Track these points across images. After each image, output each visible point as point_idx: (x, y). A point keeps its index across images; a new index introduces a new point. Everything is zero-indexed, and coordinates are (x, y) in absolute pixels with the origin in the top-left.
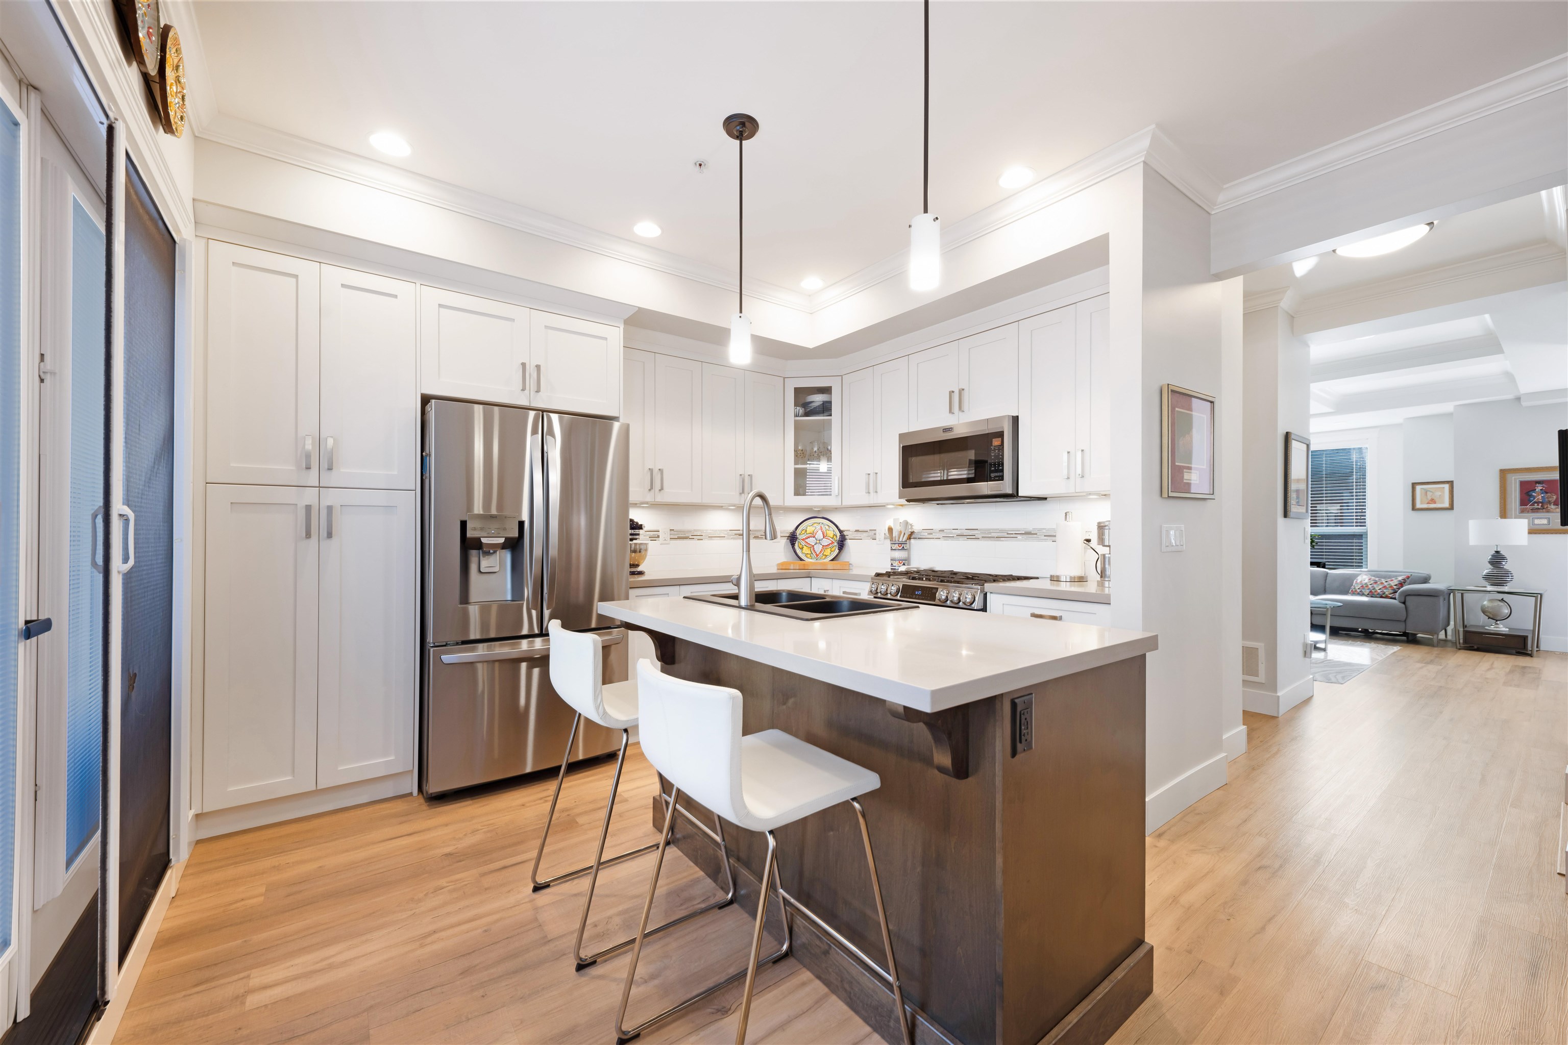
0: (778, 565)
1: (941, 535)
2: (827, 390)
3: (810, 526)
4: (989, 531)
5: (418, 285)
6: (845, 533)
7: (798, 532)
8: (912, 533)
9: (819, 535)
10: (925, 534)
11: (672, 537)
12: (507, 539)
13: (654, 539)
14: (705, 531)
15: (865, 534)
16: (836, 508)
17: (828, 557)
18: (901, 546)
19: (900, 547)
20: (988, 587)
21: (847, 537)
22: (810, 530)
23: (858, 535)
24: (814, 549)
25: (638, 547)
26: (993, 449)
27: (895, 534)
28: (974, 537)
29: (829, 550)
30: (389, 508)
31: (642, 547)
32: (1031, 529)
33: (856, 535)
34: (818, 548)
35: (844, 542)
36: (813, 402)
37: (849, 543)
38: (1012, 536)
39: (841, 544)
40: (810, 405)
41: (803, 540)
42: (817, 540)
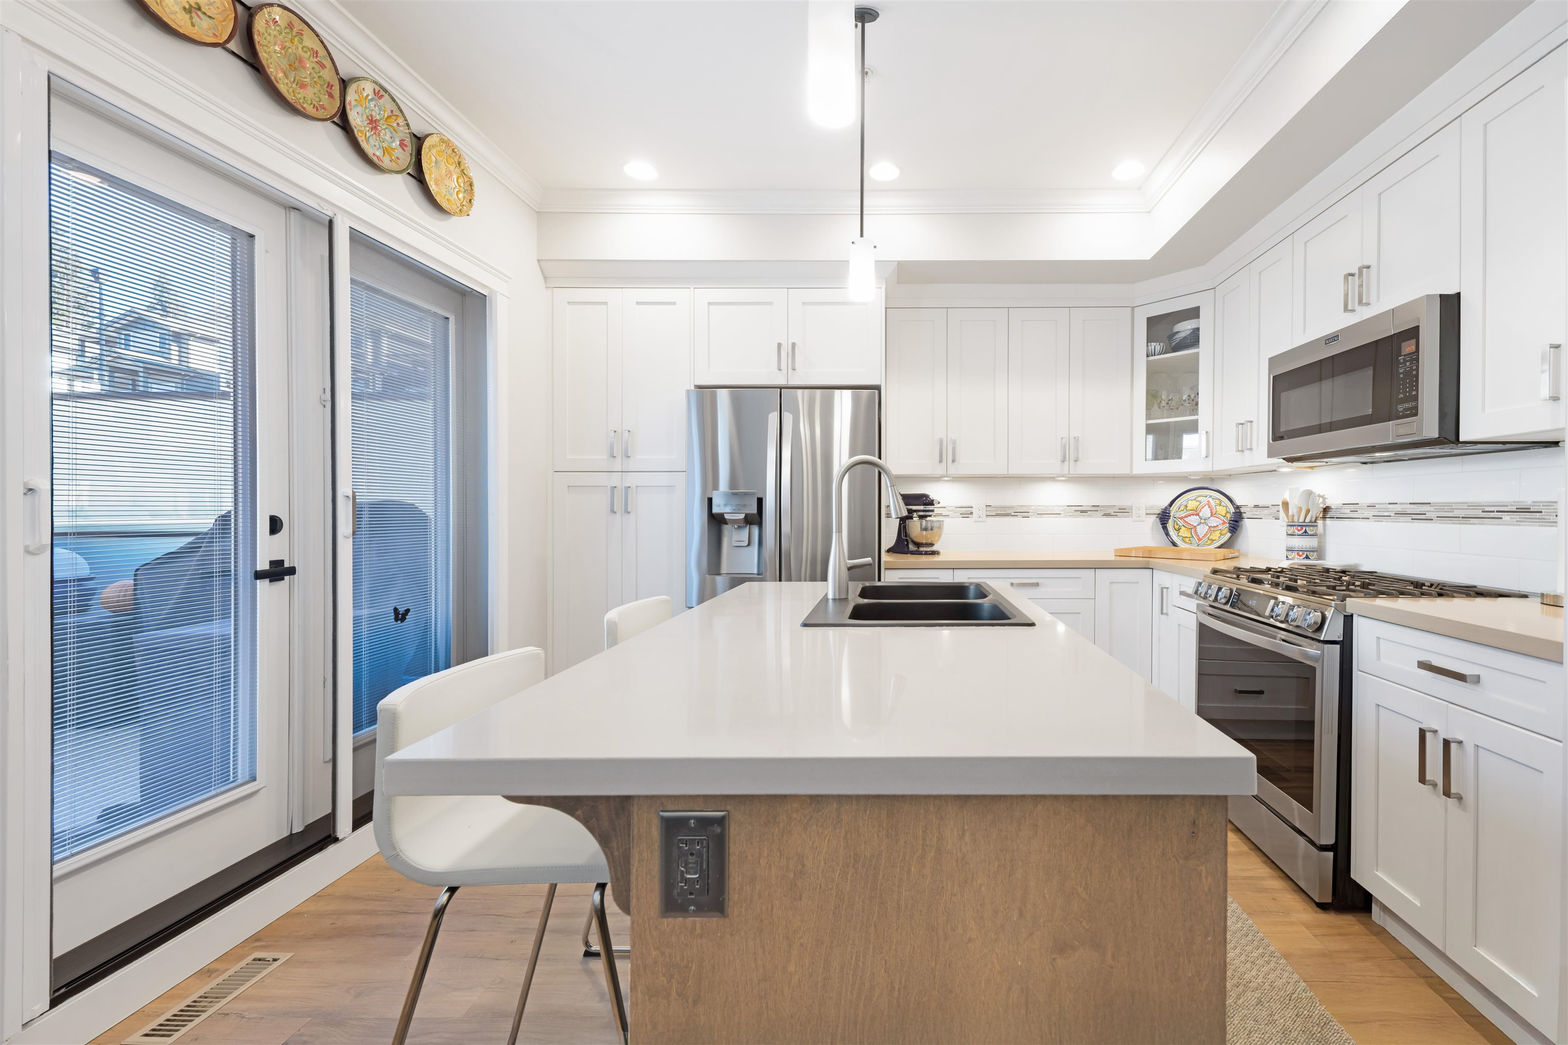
0: (1116, 550)
1: (1370, 513)
2: (1194, 313)
3: (1190, 501)
4: (1449, 506)
5: (692, 289)
6: (1242, 510)
7: (1173, 509)
8: (1326, 510)
9: (1206, 512)
10: (1347, 511)
11: (989, 513)
12: (746, 515)
13: (967, 516)
14: (1033, 508)
15: (1266, 511)
16: (1230, 475)
17: (1215, 541)
18: (1302, 529)
19: (1299, 531)
20: (1354, 604)
21: (1244, 515)
22: (1192, 505)
23: (1258, 512)
24: (1196, 530)
25: (929, 524)
26: (1402, 361)
27: (1292, 510)
28: (1423, 517)
29: (1218, 533)
30: (671, 488)
31: (935, 525)
32: (1530, 502)
33: (1256, 513)
34: (1202, 530)
35: (1240, 523)
36: (1178, 332)
37: (1247, 523)
38: (1492, 515)
39: (1236, 523)
40: (1175, 338)
41: (1181, 518)
42: (1201, 519)
